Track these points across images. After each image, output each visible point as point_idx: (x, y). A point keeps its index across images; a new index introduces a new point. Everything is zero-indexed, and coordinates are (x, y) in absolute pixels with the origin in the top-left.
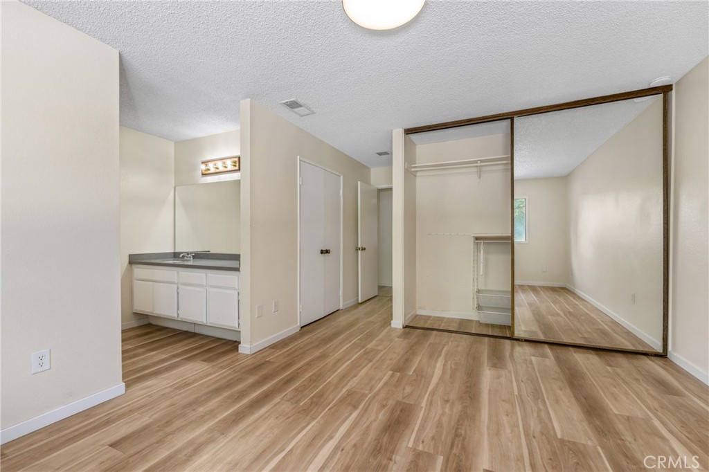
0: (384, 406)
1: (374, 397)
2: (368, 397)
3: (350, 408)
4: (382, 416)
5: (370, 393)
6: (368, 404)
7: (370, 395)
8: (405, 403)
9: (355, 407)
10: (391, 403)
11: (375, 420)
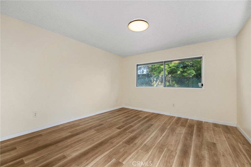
0: (135, 144)
1: (138, 148)
2: (140, 148)
3: (147, 145)
4: (137, 141)
5: (139, 150)
6: (140, 146)
7: (139, 149)
8: (127, 144)
9: (145, 145)
10: (132, 145)
11: (139, 140)
